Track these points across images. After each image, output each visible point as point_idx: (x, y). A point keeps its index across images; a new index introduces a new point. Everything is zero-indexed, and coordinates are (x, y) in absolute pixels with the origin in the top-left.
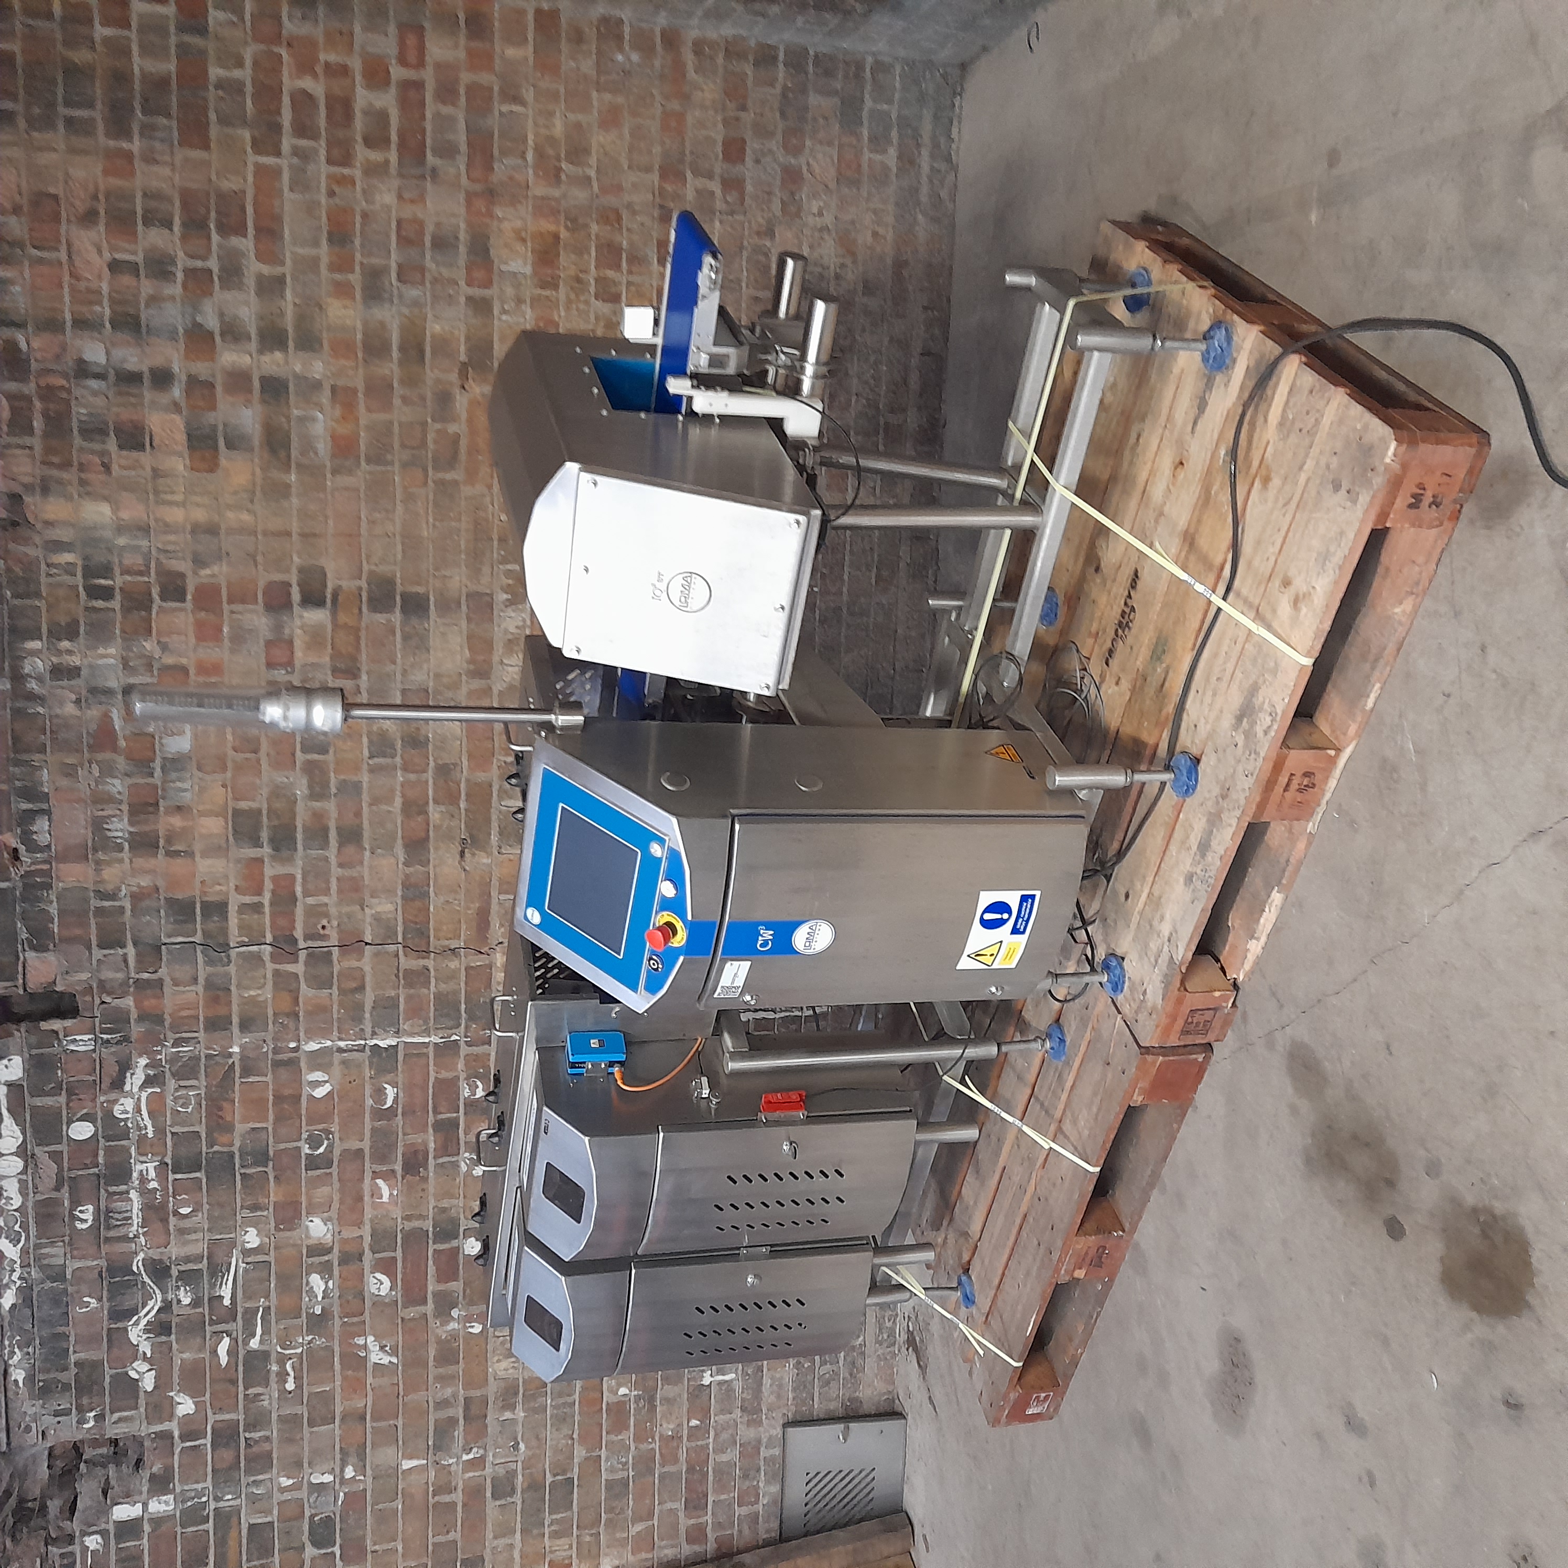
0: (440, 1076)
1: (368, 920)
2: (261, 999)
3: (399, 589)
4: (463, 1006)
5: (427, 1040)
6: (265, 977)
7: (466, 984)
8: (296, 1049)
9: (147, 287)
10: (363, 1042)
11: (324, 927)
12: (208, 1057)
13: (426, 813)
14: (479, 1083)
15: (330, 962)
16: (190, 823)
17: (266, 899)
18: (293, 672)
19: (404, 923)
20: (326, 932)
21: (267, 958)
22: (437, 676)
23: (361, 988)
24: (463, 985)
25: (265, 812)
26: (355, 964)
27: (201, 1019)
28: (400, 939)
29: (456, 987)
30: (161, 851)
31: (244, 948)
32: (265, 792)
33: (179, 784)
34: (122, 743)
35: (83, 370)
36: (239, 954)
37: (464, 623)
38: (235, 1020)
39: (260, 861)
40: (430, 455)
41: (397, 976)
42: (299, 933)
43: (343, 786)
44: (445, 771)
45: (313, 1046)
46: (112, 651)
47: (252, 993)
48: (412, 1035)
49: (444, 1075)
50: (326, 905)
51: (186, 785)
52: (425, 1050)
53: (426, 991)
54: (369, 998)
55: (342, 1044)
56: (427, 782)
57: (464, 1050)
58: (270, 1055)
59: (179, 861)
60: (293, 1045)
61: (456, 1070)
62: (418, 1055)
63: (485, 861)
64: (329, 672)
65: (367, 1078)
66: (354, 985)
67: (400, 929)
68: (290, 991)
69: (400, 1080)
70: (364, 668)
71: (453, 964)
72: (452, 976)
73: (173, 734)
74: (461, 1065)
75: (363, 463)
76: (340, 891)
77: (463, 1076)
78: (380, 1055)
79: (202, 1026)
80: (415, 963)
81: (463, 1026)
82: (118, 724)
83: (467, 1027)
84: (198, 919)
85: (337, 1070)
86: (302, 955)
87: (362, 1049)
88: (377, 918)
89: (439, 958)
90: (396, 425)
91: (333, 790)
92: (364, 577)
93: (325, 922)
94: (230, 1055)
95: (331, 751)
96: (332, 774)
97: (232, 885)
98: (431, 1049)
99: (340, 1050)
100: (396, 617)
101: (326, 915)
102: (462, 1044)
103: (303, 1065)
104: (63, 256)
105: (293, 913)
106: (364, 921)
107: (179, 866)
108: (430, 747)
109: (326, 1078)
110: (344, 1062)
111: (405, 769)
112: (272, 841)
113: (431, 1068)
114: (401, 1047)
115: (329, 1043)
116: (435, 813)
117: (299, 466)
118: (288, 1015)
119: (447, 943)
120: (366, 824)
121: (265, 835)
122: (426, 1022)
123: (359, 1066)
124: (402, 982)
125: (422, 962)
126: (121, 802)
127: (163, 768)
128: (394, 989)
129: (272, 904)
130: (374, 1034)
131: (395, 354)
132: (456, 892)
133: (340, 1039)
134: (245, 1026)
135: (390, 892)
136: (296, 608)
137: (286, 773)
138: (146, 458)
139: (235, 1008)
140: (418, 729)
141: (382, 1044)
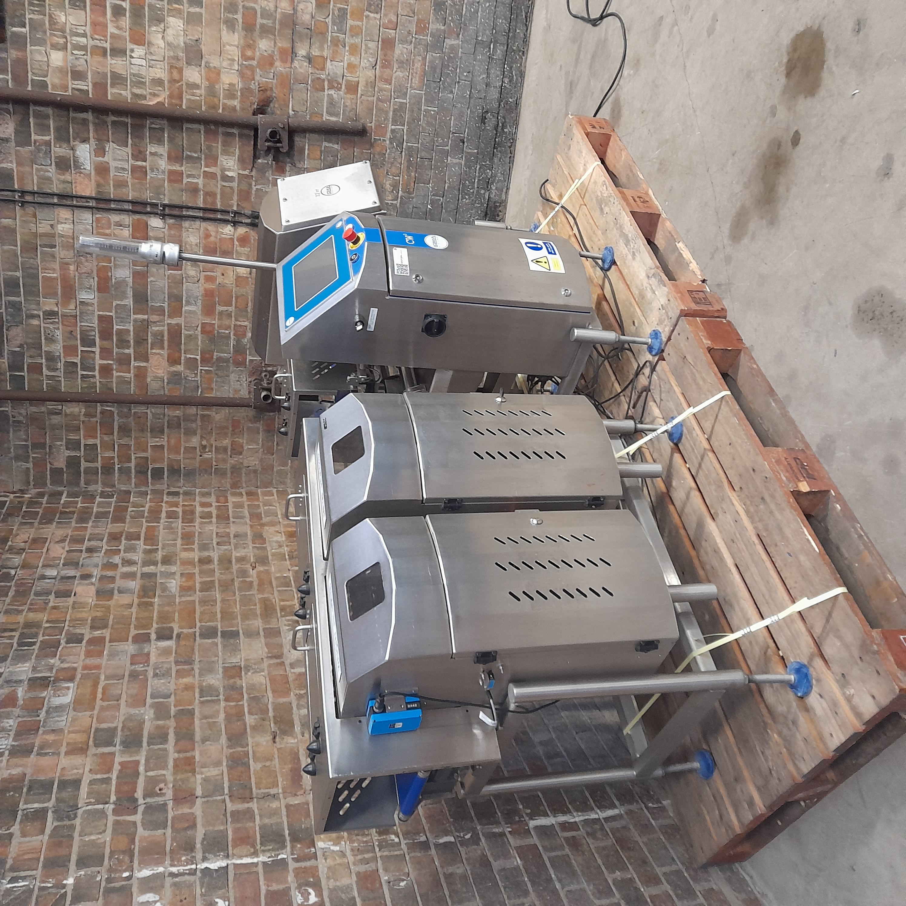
0: (270, 888)
1: (199, 781)
2: (99, 841)
3: (220, 629)
4: (287, 832)
5: (255, 860)
6: (106, 825)
7: (288, 816)
8: (129, 878)
9: (84, 555)
10: (194, 866)
11: (160, 790)
12: (41, 889)
13: (244, 720)
14: (310, 890)
15: (166, 811)
16: (61, 737)
17: (114, 776)
18: (148, 666)
19: (229, 780)
20: (163, 791)
21: (110, 812)
22: (246, 660)
23: (194, 826)
24: (285, 819)
25: (119, 729)
26: (186, 810)
27: (42, 859)
28: (226, 791)
29: (279, 820)
30: (34, 753)
31: (90, 807)
32: (122, 719)
33: (57, 718)
34: (21, 702)
35: (43, 577)
36: (85, 812)
37: (262, 639)
38: (74, 858)
39: (113, 754)
40: (236, 588)
41: (225, 815)
42: (139, 794)
43: (181, 712)
44: (255, 700)
45: (146, 873)
46: (28, 665)
47: (93, 837)
48: (241, 857)
49: (275, 887)
50: (164, 775)
51: (62, 718)
52: (255, 869)
53: (251, 824)
54: (200, 833)
55: (174, 870)
56: (243, 705)
57: (292, 865)
58: (103, 884)
59: (47, 758)
60: (126, 874)
61: (287, 882)
62: (250, 873)
63: (293, 741)
64: (173, 663)
65: (198, 896)
66: (187, 825)
67: (226, 785)
68: (127, 834)
69: (231, 894)
70: (197, 660)
71: (275, 805)
72: (276, 812)
73: (59, 696)
74: (291, 878)
75: (198, 592)
76: (176, 766)
77: (293, 886)
78: (211, 876)
79: (41, 865)
80: (241, 806)
81: (289, 848)
82: (20, 695)
83: (293, 848)
84: (55, 791)
85: (168, 891)
86: (141, 809)
87: (193, 872)
88: (206, 780)
89: (262, 802)
90: (217, 581)
91: (172, 713)
92: (197, 628)
93: (162, 785)
94: (64, 886)
95: (173, 696)
96: (172, 707)
97: (87, 769)
98: (260, 866)
99: (172, 875)
100: (219, 640)
101: (165, 782)
102: (290, 861)
103: (135, 890)
104: (45, 550)
105: (136, 783)
106: (195, 782)
107: (45, 761)
108: (244, 690)
109: (157, 898)
110: (175, 885)
111: (226, 700)
112: (123, 743)
113: (262, 883)
114: (231, 868)
115: (161, 869)
116: (250, 720)
117: (159, 596)
118: (124, 852)
119: (267, 791)
120: (197, 729)
121: (118, 740)
122: (253, 846)
123: (190, 886)
124: (229, 820)
125: (246, 805)
126: (11, 730)
127: (47, 712)
128: (222, 824)
129: (118, 777)
130: (204, 859)
131: (216, 562)
132: (271, 760)
133: (172, 865)
134: (82, 863)
135: (218, 764)
136: (153, 642)
137: (139, 709)
138: (71, 600)
139: (75, 849)
140: (235, 682)
141: (214, 866)
